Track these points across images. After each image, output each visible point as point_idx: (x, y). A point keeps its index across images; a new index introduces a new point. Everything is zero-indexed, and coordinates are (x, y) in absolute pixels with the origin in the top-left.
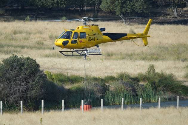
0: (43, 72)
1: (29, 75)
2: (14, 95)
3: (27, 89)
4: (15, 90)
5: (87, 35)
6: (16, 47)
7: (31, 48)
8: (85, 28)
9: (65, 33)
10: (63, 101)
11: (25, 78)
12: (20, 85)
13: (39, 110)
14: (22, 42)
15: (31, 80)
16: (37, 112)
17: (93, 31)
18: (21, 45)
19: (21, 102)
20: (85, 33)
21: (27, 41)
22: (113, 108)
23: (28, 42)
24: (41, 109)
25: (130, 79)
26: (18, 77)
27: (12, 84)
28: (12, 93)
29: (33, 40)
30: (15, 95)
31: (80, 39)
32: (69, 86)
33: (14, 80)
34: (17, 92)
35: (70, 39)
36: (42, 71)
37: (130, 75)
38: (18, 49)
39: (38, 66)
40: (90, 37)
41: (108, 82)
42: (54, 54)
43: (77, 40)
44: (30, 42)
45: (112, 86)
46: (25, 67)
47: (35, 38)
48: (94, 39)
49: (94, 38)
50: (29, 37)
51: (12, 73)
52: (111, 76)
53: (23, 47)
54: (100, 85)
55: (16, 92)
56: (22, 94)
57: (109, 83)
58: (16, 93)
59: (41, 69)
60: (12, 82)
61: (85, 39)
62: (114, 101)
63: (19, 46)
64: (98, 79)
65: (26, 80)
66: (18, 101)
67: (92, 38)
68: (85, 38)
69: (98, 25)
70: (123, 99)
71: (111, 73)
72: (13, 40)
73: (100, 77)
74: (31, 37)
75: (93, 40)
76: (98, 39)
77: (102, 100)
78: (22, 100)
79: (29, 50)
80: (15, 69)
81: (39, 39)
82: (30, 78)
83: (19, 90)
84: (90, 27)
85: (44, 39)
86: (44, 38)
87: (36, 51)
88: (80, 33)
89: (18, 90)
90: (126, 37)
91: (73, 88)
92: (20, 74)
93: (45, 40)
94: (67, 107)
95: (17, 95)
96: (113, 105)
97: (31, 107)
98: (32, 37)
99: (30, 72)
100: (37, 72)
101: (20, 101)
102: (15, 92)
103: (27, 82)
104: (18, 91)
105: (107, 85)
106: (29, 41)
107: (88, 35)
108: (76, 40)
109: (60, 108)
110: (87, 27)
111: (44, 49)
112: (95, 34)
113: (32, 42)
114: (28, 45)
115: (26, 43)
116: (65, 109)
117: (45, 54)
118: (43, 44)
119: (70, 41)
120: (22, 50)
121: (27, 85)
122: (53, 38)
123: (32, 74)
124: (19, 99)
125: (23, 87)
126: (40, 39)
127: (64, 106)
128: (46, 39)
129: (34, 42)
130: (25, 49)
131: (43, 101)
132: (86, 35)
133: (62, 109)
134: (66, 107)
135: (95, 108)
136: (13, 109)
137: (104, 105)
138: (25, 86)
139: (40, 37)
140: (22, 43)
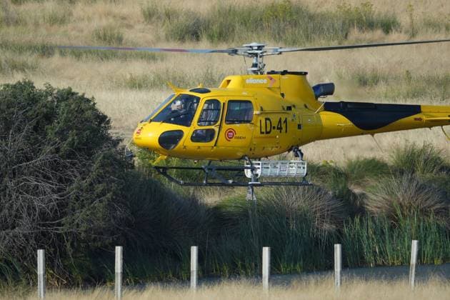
0: (121, 144)
1: (70, 155)
2: (14, 228)
3: (62, 205)
4: (17, 210)
5: (256, 112)
6: (20, 49)
7: (77, 53)
8: (253, 86)
9: (174, 102)
10: (194, 250)
11: (55, 166)
12: (36, 191)
13: (105, 282)
14: (43, 31)
15: (76, 173)
16: (98, 291)
17: (283, 95)
18: (39, 41)
19: (40, 253)
20: (250, 102)
21: (62, 29)
22: (378, 277)
23: (65, 31)
24: (112, 280)
25: (442, 169)
26: (28, 160)
27: (6, 187)
28: (6, 219)
29: (82, 25)
30: (17, 230)
31: (226, 127)
32: (217, 196)
33: (14, 174)
34: (24, 215)
35: (188, 125)
36: (119, 140)
37: (442, 157)
38: (29, 58)
39: (103, 119)
40: (266, 119)
41: (359, 180)
42: (159, 78)
43: (217, 129)
44: (73, 33)
45: (376, 197)
46: (57, 125)
47: (89, 19)
48: (283, 126)
49: (286, 121)
50: (71, 14)
51: (7, 145)
52: (373, 160)
53: (46, 51)
54: (331, 193)
55: (21, 218)
56: (44, 225)
57: (364, 187)
58: (20, 222)
59: (113, 133)
60: (6, 179)
61: (248, 124)
62: (381, 252)
63: (32, 48)
64: (322, 170)
65: (57, 171)
66: (29, 249)
67: (275, 124)
68: (248, 122)
69: (306, 73)
70: (415, 243)
71: (372, 149)
72: (8, 24)
73: (332, 164)
74: (75, 14)
75: (280, 129)
76: (299, 126)
77: (338, 248)
78: (41, 247)
79: (69, 60)
80: (19, 130)
81: (104, 23)
82: (74, 165)
83: (31, 208)
84: (271, 79)
85: (126, 22)
86: (124, 18)
87: (96, 65)
88: (230, 102)
89: (29, 208)
90: (416, 119)
91: (230, 201)
92: (37, 152)
93: (130, 27)
94: (209, 275)
95: (25, 226)
96: (377, 266)
97: (74, 274)
98: (81, 13)
99: (72, 144)
100: (98, 145)
101: (35, 250)
102: (18, 217)
103: (60, 180)
104: (29, 215)
105: (357, 191)
106: (69, 26)
107: (262, 109)
108: (213, 127)
109: (182, 277)
110: (260, 81)
111: (125, 58)
112: (289, 108)
113: (82, 31)
114: (66, 42)
115: (57, 37)
116: (200, 280)
117: (128, 76)
118: (120, 40)
119: (188, 131)
120: (44, 62)
121: (59, 190)
122: (159, 18)
123: (80, 150)
124: (32, 242)
125: (47, 199)
126: (111, 20)
127: (198, 271)
128: (132, 23)
129: (86, 32)
130: (56, 60)
131: (118, 250)
132: (251, 109)
133: (189, 279)
134: (204, 273)
135: (312, 279)
136: (9, 280)
137: (345, 266)
138: (55, 196)
139: (108, 14)
140: (42, 35)
